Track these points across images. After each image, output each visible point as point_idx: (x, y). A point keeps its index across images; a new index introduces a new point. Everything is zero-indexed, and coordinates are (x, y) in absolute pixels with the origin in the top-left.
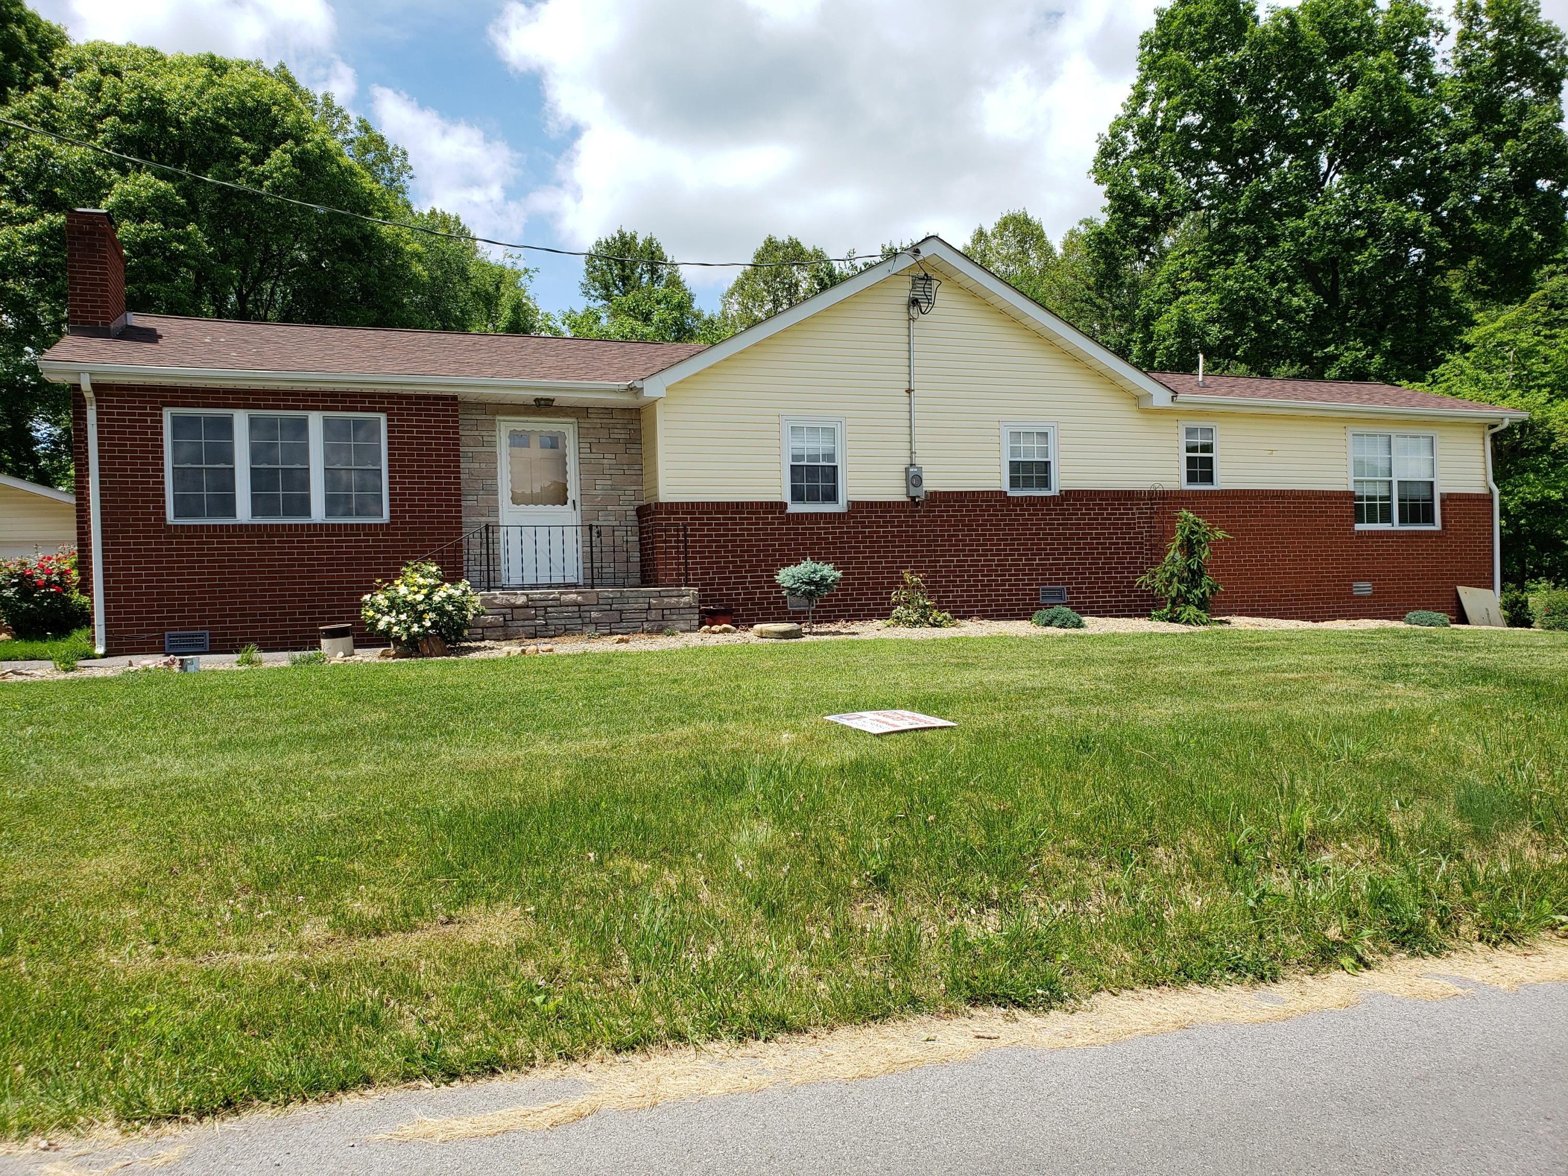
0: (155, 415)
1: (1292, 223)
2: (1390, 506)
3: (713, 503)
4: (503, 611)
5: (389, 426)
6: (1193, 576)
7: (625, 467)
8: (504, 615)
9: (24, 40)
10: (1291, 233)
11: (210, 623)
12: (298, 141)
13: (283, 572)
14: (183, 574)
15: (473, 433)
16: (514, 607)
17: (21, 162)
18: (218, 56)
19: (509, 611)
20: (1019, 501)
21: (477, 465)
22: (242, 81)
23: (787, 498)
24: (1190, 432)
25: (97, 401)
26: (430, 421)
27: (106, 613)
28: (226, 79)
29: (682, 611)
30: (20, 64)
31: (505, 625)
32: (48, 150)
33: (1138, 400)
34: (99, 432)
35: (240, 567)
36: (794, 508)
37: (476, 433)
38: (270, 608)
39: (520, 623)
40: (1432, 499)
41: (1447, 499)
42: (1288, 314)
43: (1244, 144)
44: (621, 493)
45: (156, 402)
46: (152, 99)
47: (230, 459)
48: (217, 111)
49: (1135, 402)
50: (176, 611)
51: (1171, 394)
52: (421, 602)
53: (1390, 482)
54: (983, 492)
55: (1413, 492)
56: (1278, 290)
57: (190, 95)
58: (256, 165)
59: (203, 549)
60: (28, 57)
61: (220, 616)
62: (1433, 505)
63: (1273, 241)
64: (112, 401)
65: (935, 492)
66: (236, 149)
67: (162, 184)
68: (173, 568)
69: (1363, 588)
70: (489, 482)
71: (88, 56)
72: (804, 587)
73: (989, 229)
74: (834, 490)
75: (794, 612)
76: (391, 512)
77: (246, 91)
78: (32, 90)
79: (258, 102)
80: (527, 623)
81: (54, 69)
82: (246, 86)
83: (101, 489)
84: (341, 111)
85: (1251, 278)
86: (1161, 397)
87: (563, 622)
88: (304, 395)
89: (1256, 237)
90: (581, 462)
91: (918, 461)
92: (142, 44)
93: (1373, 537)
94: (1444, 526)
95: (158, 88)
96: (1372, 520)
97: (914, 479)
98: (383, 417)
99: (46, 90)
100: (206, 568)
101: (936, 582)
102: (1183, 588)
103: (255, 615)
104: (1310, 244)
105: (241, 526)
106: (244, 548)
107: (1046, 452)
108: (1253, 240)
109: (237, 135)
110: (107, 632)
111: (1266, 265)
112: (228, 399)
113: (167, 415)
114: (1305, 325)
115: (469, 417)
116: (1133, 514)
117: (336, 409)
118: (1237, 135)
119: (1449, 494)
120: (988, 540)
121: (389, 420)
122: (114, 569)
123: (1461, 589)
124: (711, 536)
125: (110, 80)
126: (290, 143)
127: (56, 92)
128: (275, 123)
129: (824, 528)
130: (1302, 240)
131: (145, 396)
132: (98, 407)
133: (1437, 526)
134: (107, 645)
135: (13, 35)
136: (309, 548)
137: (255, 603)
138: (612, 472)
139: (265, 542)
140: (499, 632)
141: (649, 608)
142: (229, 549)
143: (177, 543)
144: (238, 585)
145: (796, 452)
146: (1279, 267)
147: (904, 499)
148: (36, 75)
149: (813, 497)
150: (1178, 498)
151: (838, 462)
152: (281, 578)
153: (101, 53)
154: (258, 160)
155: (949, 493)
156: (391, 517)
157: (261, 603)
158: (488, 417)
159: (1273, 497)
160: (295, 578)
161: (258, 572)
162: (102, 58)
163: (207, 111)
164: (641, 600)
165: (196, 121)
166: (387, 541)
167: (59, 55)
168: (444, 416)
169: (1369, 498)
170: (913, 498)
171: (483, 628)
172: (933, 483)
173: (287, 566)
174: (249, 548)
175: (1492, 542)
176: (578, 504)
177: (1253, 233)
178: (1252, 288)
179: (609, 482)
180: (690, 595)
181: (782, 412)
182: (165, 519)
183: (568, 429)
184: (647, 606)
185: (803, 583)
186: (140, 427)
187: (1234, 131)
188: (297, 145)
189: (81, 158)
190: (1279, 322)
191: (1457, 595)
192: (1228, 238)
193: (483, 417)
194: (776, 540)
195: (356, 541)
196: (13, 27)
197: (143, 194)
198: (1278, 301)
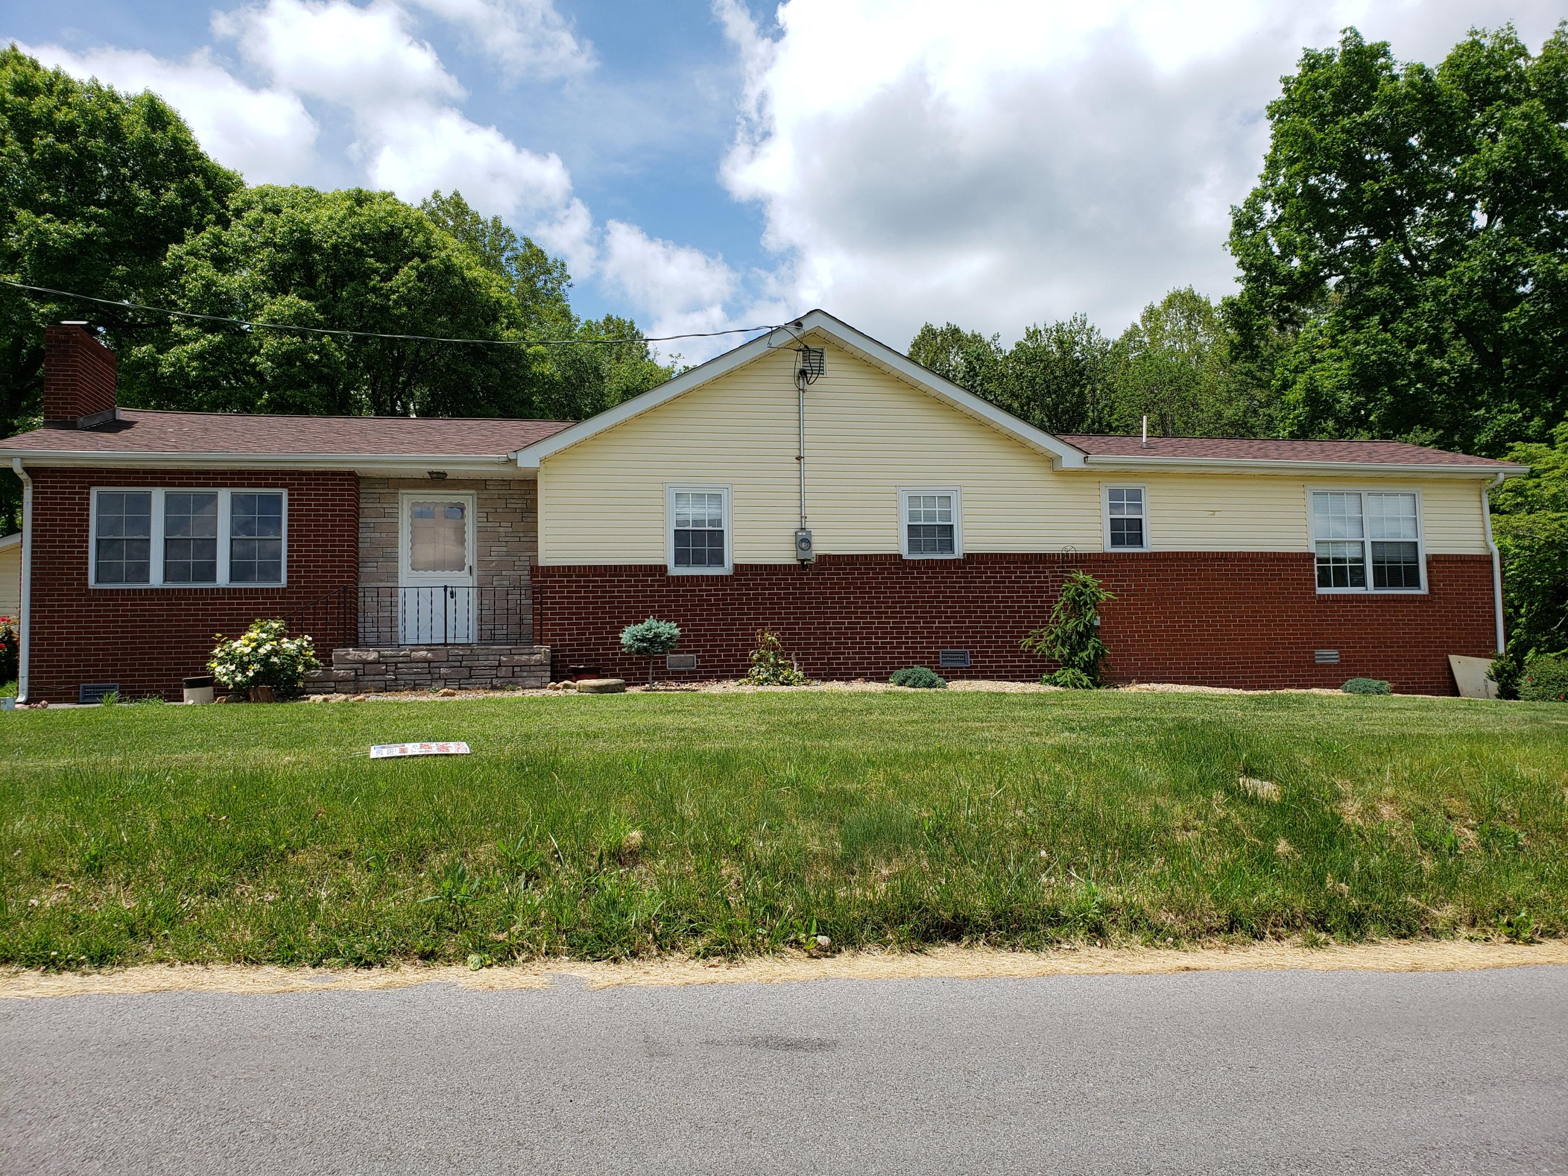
0: (83, 493)
1: (1433, 282)
2: (1362, 569)
3: (590, 567)
4: (355, 666)
5: (289, 500)
6: (1081, 638)
7: (521, 535)
8: (356, 670)
9: (202, 187)
10: (1432, 293)
11: (121, 676)
12: (424, 258)
13: (188, 631)
14: (99, 633)
15: (375, 505)
16: (365, 663)
17: (190, 291)
18: (364, 190)
19: (361, 666)
20: (915, 564)
21: (378, 535)
22: (381, 209)
23: (669, 561)
24: (1115, 494)
25: (34, 482)
26: (327, 495)
27: (30, 667)
28: (365, 210)
29: (532, 668)
30: (198, 208)
31: (356, 679)
32: (212, 280)
33: (1052, 461)
34: (34, 509)
35: (150, 626)
36: (674, 571)
37: (379, 506)
38: (175, 664)
39: (371, 678)
40: (1417, 562)
41: (1433, 560)
42: (1430, 378)
43: (1376, 204)
44: (515, 559)
45: (84, 482)
46: (302, 231)
47: (147, 529)
48: (354, 236)
49: (1048, 464)
50: (91, 666)
51: (1083, 455)
52: (248, 655)
53: (1363, 543)
54: (876, 555)
55: (1388, 554)
56: (1417, 353)
57: (332, 225)
58: (385, 282)
59: (118, 610)
60: (205, 202)
61: (131, 670)
62: (1417, 568)
63: (1412, 301)
64: (47, 482)
65: (825, 556)
66: (369, 269)
67: (304, 303)
68: (91, 627)
69: (1329, 656)
70: (389, 550)
71: (255, 198)
72: (637, 644)
73: (1158, 305)
74: (721, 552)
75: (673, 672)
76: (288, 577)
77: (381, 218)
78: (204, 229)
79: (392, 226)
80: (377, 678)
81: (228, 211)
82: (382, 214)
83: (32, 558)
84: (508, 231)
85: (1384, 341)
86: (1071, 458)
87: (413, 677)
88: (214, 474)
89: (1392, 298)
90: (480, 530)
91: (808, 525)
92: (303, 185)
93: (1339, 602)
94: (1430, 590)
95: (306, 221)
96: (1341, 582)
97: (804, 541)
98: (285, 493)
99: (217, 229)
100: (120, 627)
101: (826, 644)
102: (1066, 651)
103: (161, 670)
104: (1454, 302)
105: (152, 590)
106: (154, 610)
107: (948, 516)
108: (1387, 303)
109: (371, 256)
110: (30, 683)
111: (1403, 327)
112: (147, 478)
113: (94, 492)
114: (1450, 387)
115: (372, 491)
116: (1046, 577)
117: (242, 486)
118: (1367, 196)
119: (1434, 555)
120: (883, 602)
121: (289, 495)
122: (40, 628)
123: (1454, 659)
124: (588, 597)
125: (268, 217)
126: (416, 261)
127: (226, 230)
128: (405, 244)
129: (706, 590)
130: (1443, 298)
131: (74, 477)
132: (34, 487)
133: (1424, 589)
134: (30, 694)
135: (192, 182)
136: (212, 609)
137: (162, 659)
138: (507, 539)
139: (173, 604)
140: (351, 686)
141: (500, 665)
142: (141, 610)
143: (96, 605)
144: (147, 643)
145: (681, 518)
146: (1418, 328)
147: (794, 562)
148: (209, 216)
149: (699, 560)
150: (1098, 561)
151: (724, 527)
152: (186, 637)
153: (267, 195)
154: (386, 277)
155: (839, 556)
156: (288, 582)
157: (167, 659)
158: (392, 491)
159: (1213, 559)
160: (198, 636)
161: (165, 632)
162: (267, 199)
163: (345, 237)
164: (491, 657)
165: (335, 247)
166: (283, 603)
167: (232, 199)
168: (340, 490)
169: (1336, 560)
170: (803, 561)
171: (335, 682)
172: (823, 545)
173: (192, 626)
174: (159, 610)
175: (1494, 607)
176: (475, 570)
177: (1388, 294)
178: (1386, 352)
179: (505, 549)
180: (542, 652)
181: (665, 479)
182: (87, 584)
183: (468, 499)
184: (497, 663)
185: (637, 640)
186: (69, 504)
187: (1364, 192)
188: (423, 261)
189: (240, 286)
190: (1419, 386)
191: (1449, 664)
192: (1362, 301)
193: (386, 491)
194: (656, 602)
195: (255, 604)
196: (192, 176)
197: (287, 313)
198: (1418, 365)
